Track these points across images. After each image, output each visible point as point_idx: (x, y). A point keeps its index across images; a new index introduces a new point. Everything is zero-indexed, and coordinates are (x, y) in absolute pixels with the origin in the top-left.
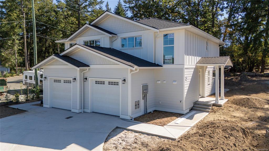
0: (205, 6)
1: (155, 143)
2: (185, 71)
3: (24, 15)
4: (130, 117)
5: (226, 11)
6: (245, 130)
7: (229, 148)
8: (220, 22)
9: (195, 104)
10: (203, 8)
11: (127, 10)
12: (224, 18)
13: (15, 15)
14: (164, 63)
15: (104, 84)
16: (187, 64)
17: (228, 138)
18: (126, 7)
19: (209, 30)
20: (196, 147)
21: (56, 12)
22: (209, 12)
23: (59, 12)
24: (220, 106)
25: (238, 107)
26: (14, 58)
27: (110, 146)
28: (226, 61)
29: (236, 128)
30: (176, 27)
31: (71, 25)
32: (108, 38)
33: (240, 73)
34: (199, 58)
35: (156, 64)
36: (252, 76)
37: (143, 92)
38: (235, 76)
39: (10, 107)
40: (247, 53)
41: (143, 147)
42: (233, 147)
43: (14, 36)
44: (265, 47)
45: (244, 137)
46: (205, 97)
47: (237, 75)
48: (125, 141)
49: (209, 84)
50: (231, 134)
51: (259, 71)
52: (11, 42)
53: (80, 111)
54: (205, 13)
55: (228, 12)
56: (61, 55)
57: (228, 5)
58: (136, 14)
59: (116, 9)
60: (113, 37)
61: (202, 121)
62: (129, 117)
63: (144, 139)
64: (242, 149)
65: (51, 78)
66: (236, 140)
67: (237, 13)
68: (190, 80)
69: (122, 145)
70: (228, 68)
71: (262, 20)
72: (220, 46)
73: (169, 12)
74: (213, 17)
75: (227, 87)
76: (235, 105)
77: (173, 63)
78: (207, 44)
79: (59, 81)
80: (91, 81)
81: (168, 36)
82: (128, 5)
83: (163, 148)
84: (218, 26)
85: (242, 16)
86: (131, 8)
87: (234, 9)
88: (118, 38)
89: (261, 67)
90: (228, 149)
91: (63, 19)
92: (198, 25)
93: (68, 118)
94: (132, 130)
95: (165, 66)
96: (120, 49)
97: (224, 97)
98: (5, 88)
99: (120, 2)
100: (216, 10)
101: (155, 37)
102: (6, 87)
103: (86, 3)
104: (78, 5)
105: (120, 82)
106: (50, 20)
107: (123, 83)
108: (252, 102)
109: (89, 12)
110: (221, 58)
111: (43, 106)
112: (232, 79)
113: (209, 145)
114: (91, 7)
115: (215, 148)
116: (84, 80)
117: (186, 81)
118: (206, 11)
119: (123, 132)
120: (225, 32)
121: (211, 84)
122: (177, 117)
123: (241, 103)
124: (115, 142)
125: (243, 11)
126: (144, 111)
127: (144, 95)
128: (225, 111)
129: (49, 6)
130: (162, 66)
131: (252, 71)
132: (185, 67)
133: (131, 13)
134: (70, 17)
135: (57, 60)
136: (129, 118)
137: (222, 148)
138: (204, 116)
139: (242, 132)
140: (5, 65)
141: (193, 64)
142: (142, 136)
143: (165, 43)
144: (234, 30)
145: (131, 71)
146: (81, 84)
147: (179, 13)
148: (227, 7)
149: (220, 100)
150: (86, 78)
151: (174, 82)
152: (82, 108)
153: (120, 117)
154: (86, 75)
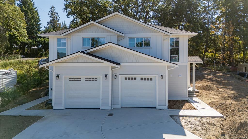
14: (170, 61)
15: (136, 80)
32: (116, 36)
77: (178, 61)
79: (78, 80)
80: (121, 78)
88: (125, 38)
93: (110, 115)
101: (163, 40)
105: (157, 77)
107: (162, 78)
145: (168, 67)
150: (116, 75)
151: (180, 76)
152: (111, 105)
153: (155, 108)
154: (115, 73)
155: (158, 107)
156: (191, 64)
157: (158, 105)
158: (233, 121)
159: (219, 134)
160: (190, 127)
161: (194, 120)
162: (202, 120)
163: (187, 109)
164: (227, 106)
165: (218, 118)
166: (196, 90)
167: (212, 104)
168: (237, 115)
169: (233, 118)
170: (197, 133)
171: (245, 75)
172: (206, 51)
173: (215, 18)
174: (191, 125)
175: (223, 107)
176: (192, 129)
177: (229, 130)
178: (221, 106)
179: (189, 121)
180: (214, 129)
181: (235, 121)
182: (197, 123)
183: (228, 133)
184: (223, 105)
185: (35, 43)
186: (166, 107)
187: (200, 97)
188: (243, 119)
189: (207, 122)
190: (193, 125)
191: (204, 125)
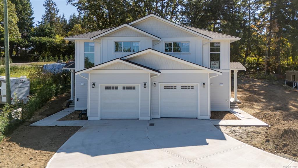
4: (210, 117)
32: (151, 41)
77: (220, 68)
79: (115, 88)
80: (160, 86)
81: (215, 44)
93: (152, 125)
101: (203, 44)
107: (204, 87)
108: (256, 98)
143: (212, 50)
150: (155, 84)
151: (221, 84)
152: (150, 115)
153: (197, 118)
154: (154, 81)
155: (199, 117)
156: (233, 71)
157: (200, 115)
158: (278, 129)
159: (264, 141)
160: (235, 135)
161: (239, 129)
162: (247, 129)
163: (230, 119)
164: (272, 116)
165: (263, 127)
166: (238, 101)
167: (256, 115)
168: (282, 124)
169: (278, 126)
170: (243, 140)
171: (294, 85)
172: (247, 55)
173: (257, 14)
174: (235, 133)
175: (267, 118)
176: (237, 137)
177: (274, 137)
178: (265, 116)
179: (234, 130)
180: (259, 137)
181: (280, 129)
182: (241, 131)
183: (272, 140)
184: (268, 115)
185: (28, 43)
186: (208, 117)
187: (243, 108)
188: (287, 126)
189: (251, 131)
190: (238, 133)
191: (249, 134)
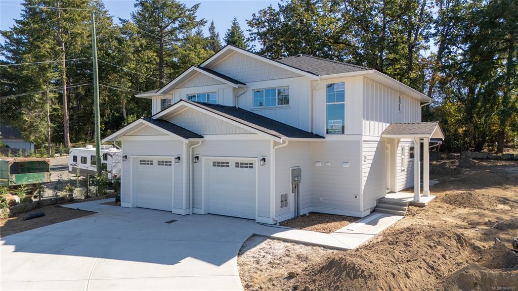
0: (396, 31)
1: (319, 256)
2: (364, 145)
3: (63, 47)
4: (274, 220)
5: (435, 40)
6: (460, 236)
7: (434, 260)
8: (422, 60)
9: (379, 203)
10: (392, 34)
11: (253, 38)
12: (431, 53)
13: (47, 46)
14: (327, 132)
15: (228, 166)
16: (367, 133)
17: (434, 248)
18: (252, 34)
19: (403, 75)
20: (385, 258)
21: (120, 41)
22: (403, 43)
23: (126, 41)
24: (422, 206)
25: (452, 207)
26: (45, 126)
27: (248, 260)
28: (432, 130)
29: (447, 233)
30: (349, 72)
31: (146, 65)
32: (231, 90)
33: (459, 154)
34: (385, 126)
35: (314, 133)
36: (481, 159)
37: (293, 180)
38: (449, 159)
39: (62, 207)
40: (471, 118)
41: (299, 262)
42: (440, 260)
43: (44, 86)
44: (505, 106)
45: (459, 247)
46: (395, 193)
47: (454, 158)
48: (270, 254)
49: (403, 171)
50: (439, 241)
51: (494, 150)
52: (40, 96)
53: (187, 212)
54: (397, 44)
55: (439, 42)
56: (154, 119)
57: (436, 31)
58: (271, 46)
59: (229, 35)
60: (241, 88)
61: (391, 228)
62: (272, 219)
63: (301, 250)
64: (455, 263)
65: (135, 158)
66: (445, 251)
67: (455, 44)
68: (371, 161)
69: (267, 258)
70: (437, 143)
71: (499, 59)
72: (422, 104)
73: (330, 42)
74: (410, 51)
75: (435, 178)
76: (447, 205)
77: (343, 132)
78: (400, 101)
79: (150, 163)
80: (205, 162)
81: (335, 87)
82: (255, 30)
83: (334, 259)
84: (419, 68)
85: (463, 50)
86: (262, 36)
87: (448, 37)
88: (247, 90)
89: (497, 143)
90: (433, 262)
91: (133, 54)
92: (382, 66)
93: (169, 222)
94: (279, 239)
95: (329, 138)
96: (251, 108)
97: (429, 192)
98: (46, 176)
99: (236, 22)
100: (416, 39)
101: (313, 89)
102: (48, 174)
103: (174, 23)
104: (160, 27)
105: (257, 162)
106: (109, 55)
107: (262, 164)
108: (476, 199)
109: (179, 40)
110: (425, 124)
111: (120, 205)
112: (446, 163)
113: (404, 256)
114: (184, 31)
115: (414, 260)
116: (193, 160)
117: (365, 163)
118: (397, 42)
119: (266, 242)
120: (433, 79)
121: (406, 170)
122: (349, 222)
123: (458, 201)
124: (254, 255)
125: (464, 41)
126: (295, 212)
127: (294, 186)
128: (430, 213)
129: (107, 31)
130: (324, 138)
131: (482, 151)
132: (364, 138)
133: (261, 44)
134: (144, 51)
135: (147, 126)
136: (271, 222)
137: (424, 260)
138: (394, 221)
139: (455, 240)
140: (28, 137)
141: (376, 134)
142: (297, 247)
143: (330, 98)
144: (449, 75)
145: (276, 143)
146: (188, 167)
147: (348, 44)
148: (435, 35)
149: (421, 196)
150: (197, 157)
152: (190, 208)
153: (255, 220)
154: (197, 152)
155: (258, 219)
157: (260, 216)
